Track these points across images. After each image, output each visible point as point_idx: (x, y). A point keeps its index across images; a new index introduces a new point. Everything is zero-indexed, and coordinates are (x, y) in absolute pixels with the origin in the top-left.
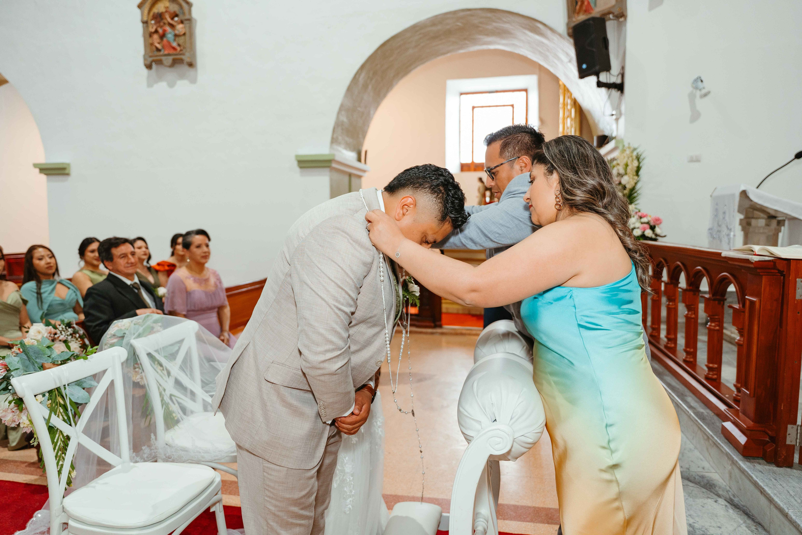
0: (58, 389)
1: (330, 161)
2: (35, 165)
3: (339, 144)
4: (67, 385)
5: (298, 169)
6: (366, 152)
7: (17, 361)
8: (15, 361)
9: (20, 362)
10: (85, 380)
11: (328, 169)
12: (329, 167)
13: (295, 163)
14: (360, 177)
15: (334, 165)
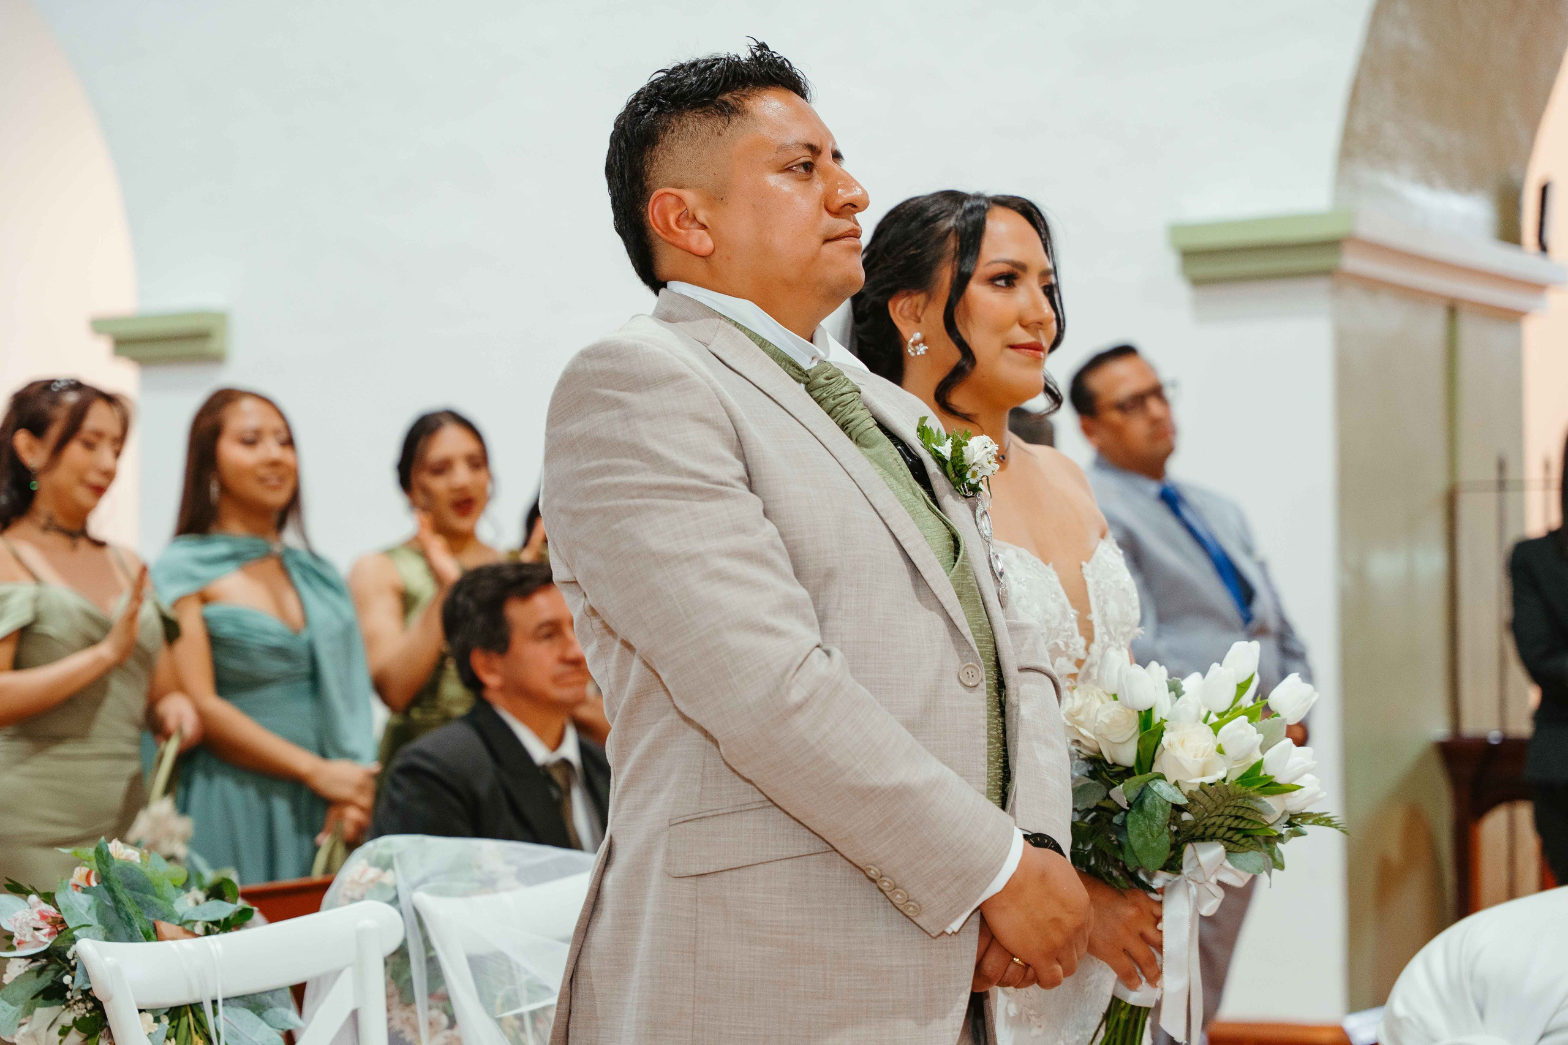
0: (195, 1008)
1: (1332, 245)
2: (99, 326)
3: (1389, 159)
4: (220, 1002)
5: (1181, 291)
6: (1544, 191)
7: (86, 905)
8: (81, 906)
9: (94, 912)
10: (269, 998)
11: (1322, 285)
12: (1327, 273)
13: (1171, 263)
14: (1513, 317)
15: (1352, 262)
